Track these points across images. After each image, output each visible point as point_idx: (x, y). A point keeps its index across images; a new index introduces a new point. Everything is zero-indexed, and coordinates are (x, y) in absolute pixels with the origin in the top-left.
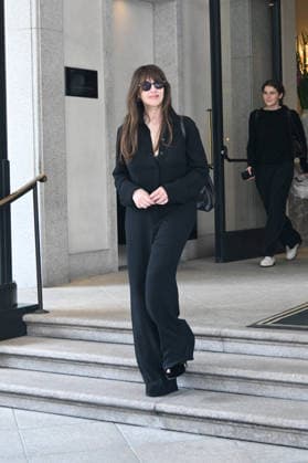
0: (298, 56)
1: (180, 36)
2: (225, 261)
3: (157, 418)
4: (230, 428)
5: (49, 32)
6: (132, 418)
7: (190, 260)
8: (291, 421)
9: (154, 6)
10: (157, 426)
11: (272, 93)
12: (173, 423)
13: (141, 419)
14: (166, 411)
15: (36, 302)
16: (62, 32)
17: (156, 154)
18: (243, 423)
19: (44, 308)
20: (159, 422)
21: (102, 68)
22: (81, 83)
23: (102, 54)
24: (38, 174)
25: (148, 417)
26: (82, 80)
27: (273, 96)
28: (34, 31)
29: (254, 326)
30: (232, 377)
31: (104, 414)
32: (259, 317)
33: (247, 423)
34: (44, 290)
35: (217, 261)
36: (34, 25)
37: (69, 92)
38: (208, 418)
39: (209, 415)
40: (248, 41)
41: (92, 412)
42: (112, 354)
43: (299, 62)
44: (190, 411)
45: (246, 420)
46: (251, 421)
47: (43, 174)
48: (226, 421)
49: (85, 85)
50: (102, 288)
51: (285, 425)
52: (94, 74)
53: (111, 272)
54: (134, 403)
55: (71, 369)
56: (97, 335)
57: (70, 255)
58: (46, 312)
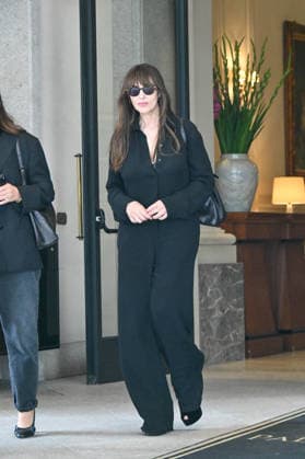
2: (100, 382)
7: (48, 379)
35: (89, 382)
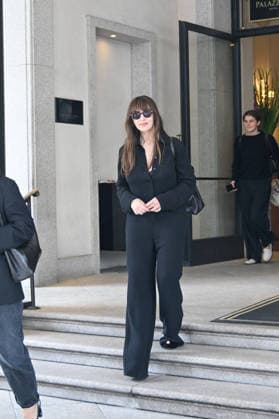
0: (255, 90)
1: (154, 72)
3: (133, 399)
4: (197, 409)
5: (42, 67)
6: (112, 400)
8: (248, 403)
9: (132, 46)
10: (133, 406)
11: (251, 121)
12: (147, 404)
13: (119, 401)
14: (141, 393)
15: (30, 300)
16: (52, 67)
17: (150, 170)
18: (207, 404)
19: (36, 305)
20: (135, 403)
21: (87, 98)
22: (70, 111)
23: (87, 86)
24: (31, 190)
25: (126, 399)
26: (70, 109)
27: (253, 124)
28: (29, 67)
29: (217, 321)
30: (197, 364)
31: (88, 396)
32: (222, 313)
33: (211, 404)
34: (36, 289)
36: (29, 62)
37: (59, 119)
38: (177, 400)
39: (178, 397)
40: (212, 76)
41: (78, 395)
42: (95, 345)
43: (255, 95)
44: (162, 393)
45: (210, 401)
46: (214, 402)
47: (36, 190)
48: (192, 402)
49: (73, 113)
50: (86, 288)
51: (243, 406)
52: (80, 104)
53: (93, 274)
54: (115, 387)
55: (59, 357)
56: (82, 328)
57: (59, 259)
58: (38, 308)
